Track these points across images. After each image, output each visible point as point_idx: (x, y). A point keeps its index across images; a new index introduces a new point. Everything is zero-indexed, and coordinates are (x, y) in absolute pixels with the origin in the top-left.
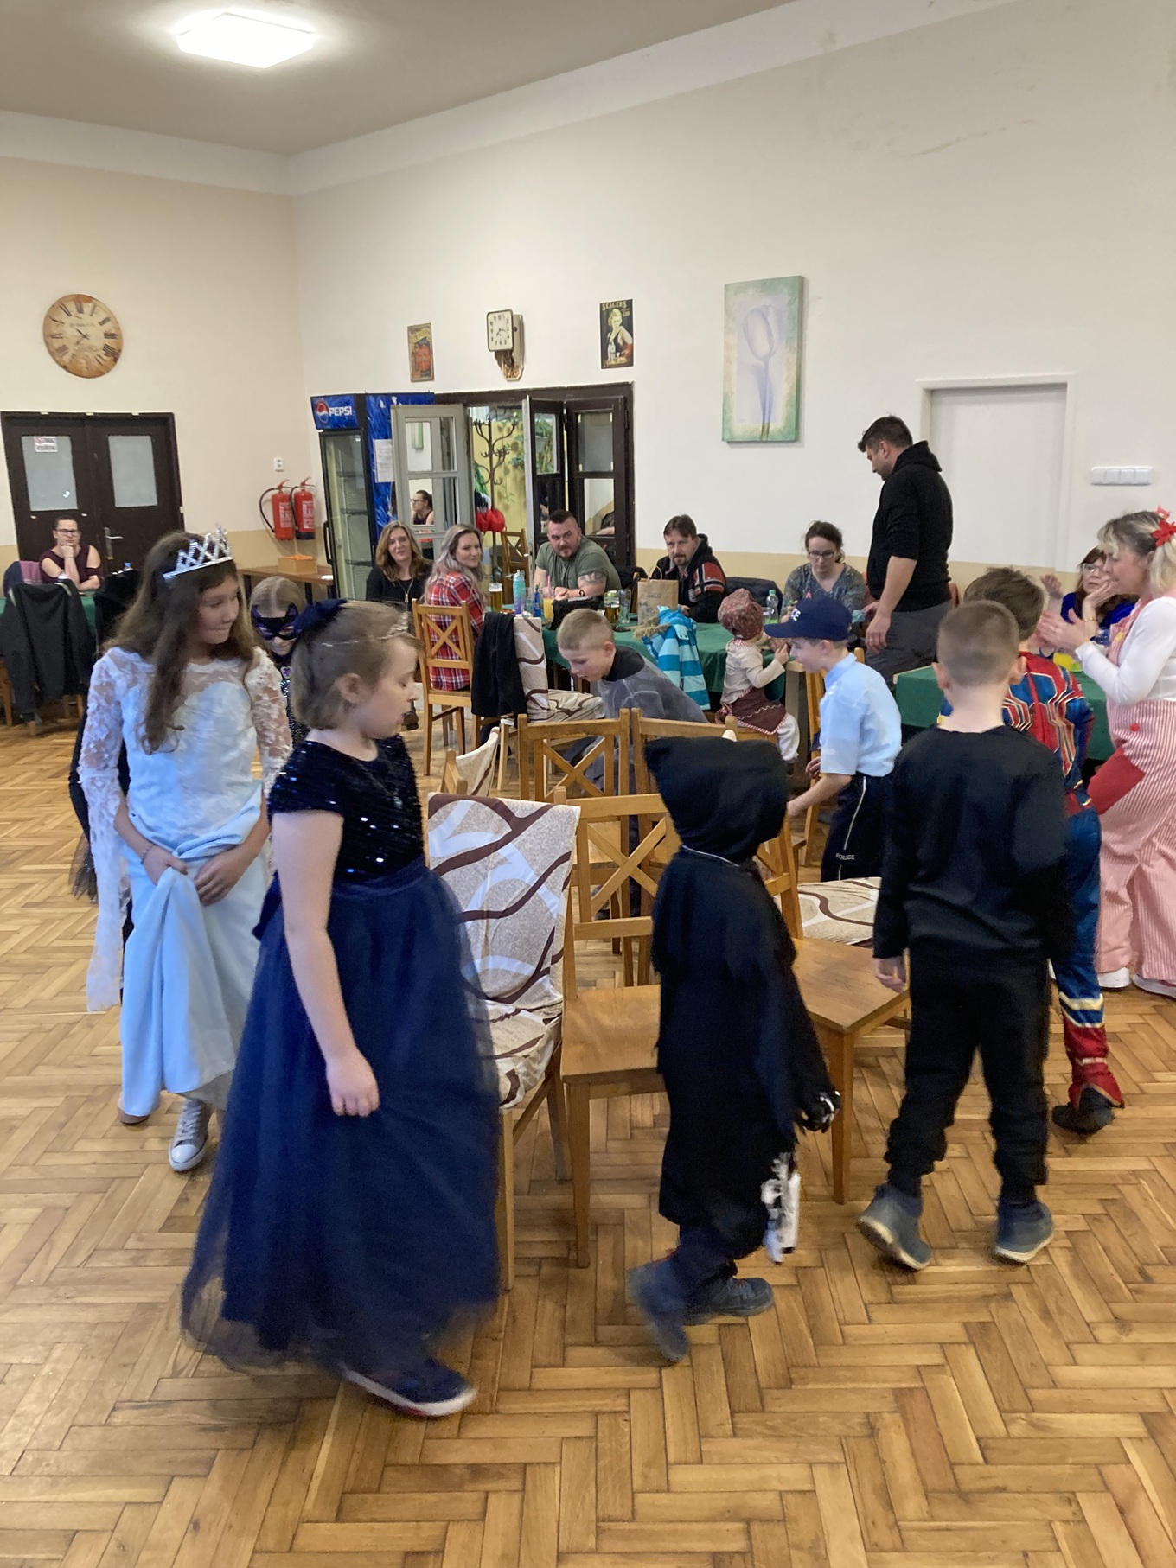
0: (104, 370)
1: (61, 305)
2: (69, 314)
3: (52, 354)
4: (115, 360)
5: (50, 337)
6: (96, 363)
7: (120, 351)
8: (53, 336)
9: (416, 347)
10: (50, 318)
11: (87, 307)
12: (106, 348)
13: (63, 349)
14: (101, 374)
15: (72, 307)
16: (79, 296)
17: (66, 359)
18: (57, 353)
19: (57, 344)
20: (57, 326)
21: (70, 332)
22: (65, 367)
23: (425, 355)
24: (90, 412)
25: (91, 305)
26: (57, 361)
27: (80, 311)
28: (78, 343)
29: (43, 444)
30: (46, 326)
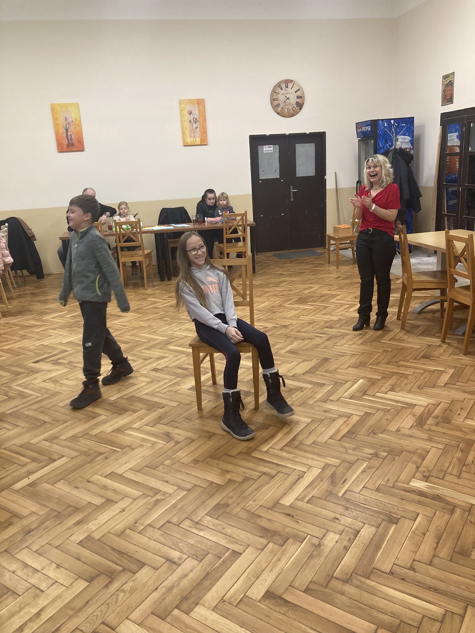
0: (295, 114)
1: (279, 85)
2: (282, 89)
3: (273, 108)
4: (301, 109)
5: (273, 100)
6: (292, 111)
7: (303, 104)
8: (274, 100)
9: (446, 87)
10: (274, 91)
11: (290, 85)
12: (297, 103)
13: (279, 105)
14: (294, 115)
15: (283, 86)
16: (286, 80)
17: (279, 109)
18: (275, 107)
19: (276, 103)
20: (276, 95)
21: (281, 97)
22: (278, 113)
23: (450, 90)
24: (287, 133)
25: (292, 84)
26: (275, 111)
27: (287, 87)
28: (285, 102)
29: (267, 149)
30: (272, 95)
